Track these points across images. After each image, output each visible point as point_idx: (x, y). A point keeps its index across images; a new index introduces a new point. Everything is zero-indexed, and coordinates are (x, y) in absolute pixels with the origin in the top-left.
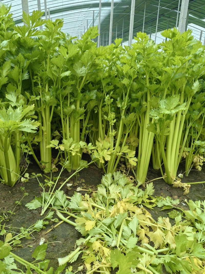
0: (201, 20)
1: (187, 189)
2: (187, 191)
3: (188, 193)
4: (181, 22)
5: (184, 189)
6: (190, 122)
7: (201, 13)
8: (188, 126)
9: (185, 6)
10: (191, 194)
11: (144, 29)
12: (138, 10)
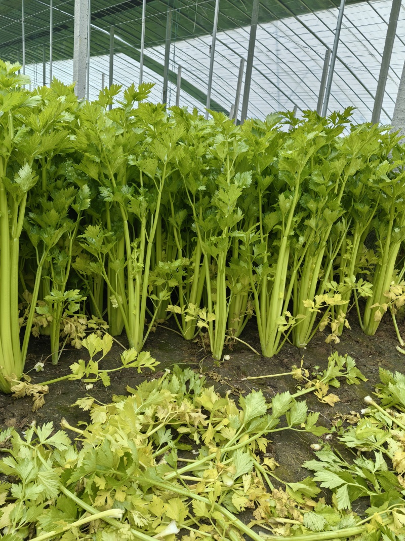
0: (138, 50)
1: (39, 396)
2: (39, 402)
3: (41, 405)
4: (78, 45)
5: (34, 399)
6: (44, 250)
7: (135, 37)
8: (40, 261)
9: (81, 13)
10: (48, 407)
11: (26, 48)
12: (10, 6)
